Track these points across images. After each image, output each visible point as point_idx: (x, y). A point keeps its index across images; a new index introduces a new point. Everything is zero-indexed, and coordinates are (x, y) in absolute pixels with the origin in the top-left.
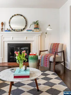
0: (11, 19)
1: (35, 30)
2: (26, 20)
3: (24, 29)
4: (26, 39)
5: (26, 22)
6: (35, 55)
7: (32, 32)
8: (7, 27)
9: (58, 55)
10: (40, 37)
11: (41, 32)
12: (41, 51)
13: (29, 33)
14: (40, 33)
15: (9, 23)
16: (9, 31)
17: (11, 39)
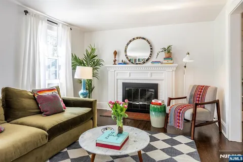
0: (127, 45)
1: (166, 61)
2: (151, 46)
3: (147, 60)
4: (151, 76)
5: (151, 49)
6: (160, 104)
7: (160, 65)
8: (122, 58)
9: (204, 108)
10: (174, 72)
11: (177, 65)
12: (170, 99)
13: (154, 67)
14: (175, 66)
15: (126, 51)
16: (125, 63)
17: (127, 76)
